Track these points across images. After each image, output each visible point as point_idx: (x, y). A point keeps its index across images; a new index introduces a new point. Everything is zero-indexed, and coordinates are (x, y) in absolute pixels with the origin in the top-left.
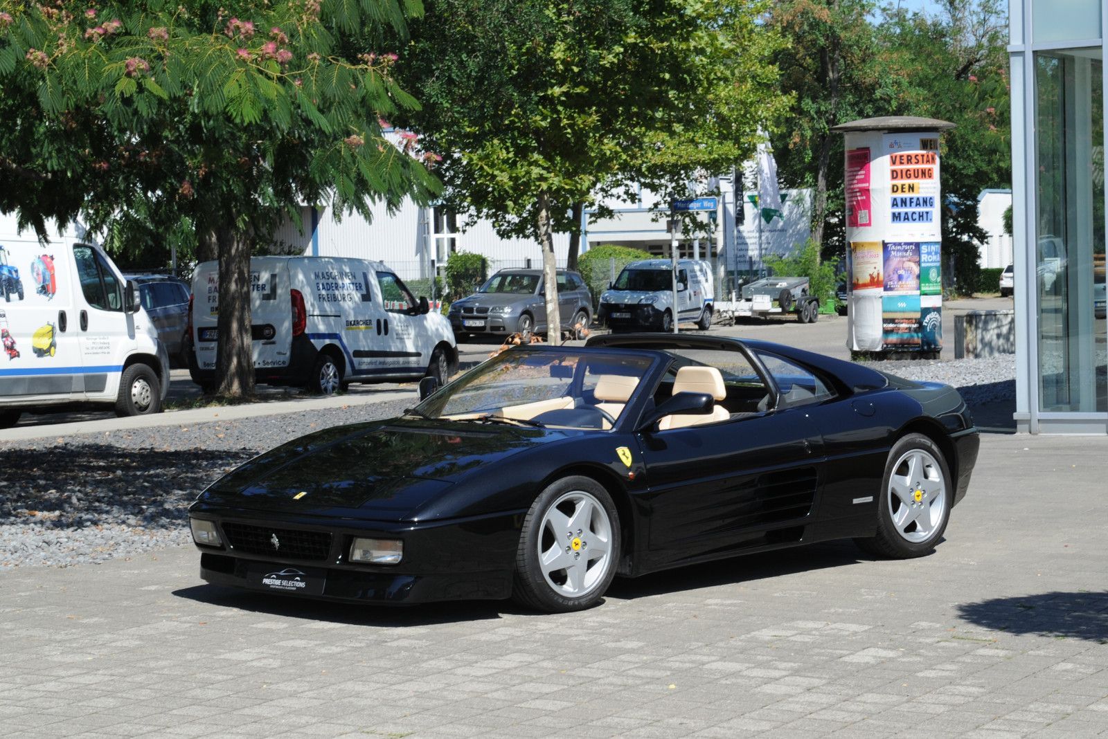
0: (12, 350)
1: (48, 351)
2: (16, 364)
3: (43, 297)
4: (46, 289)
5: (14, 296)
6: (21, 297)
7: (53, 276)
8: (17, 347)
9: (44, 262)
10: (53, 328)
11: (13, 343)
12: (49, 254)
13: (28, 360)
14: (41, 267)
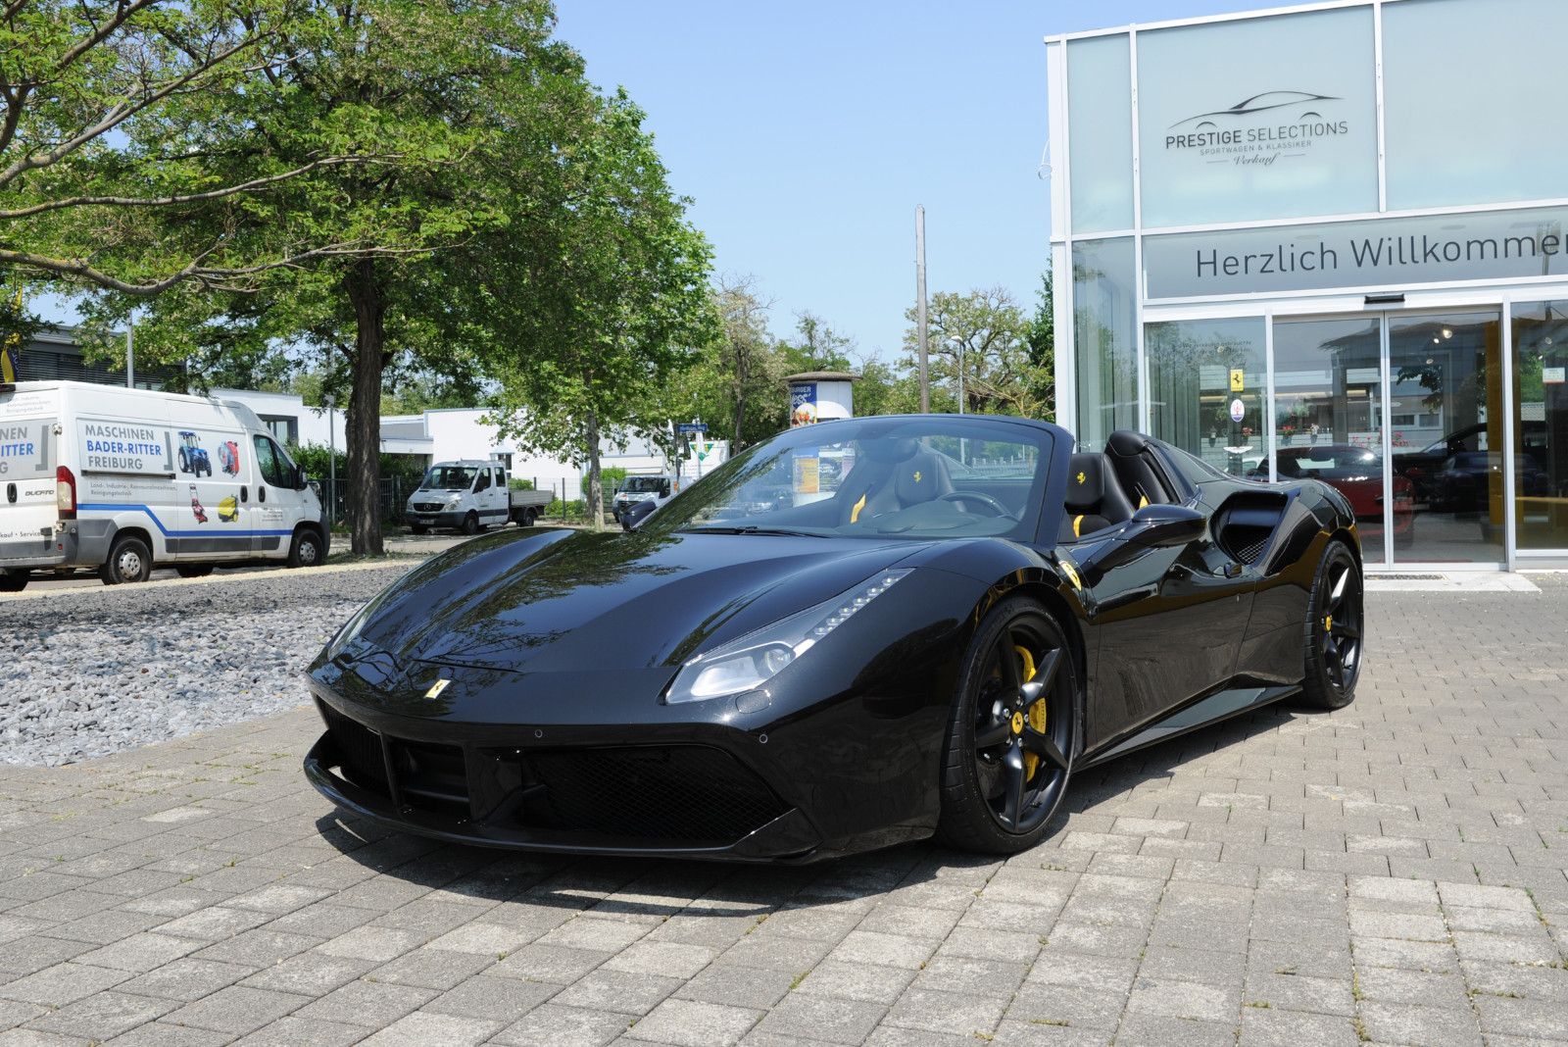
0: (201, 516)
1: (232, 517)
2: (204, 527)
3: (228, 475)
4: (231, 468)
5: (203, 473)
6: (209, 474)
7: (236, 459)
8: (205, 514)
9: (229, 448)
10: (236, 499)
11: (202, 510)
12: (234, 441)
13: (214, 524)
14: (227, 451)
